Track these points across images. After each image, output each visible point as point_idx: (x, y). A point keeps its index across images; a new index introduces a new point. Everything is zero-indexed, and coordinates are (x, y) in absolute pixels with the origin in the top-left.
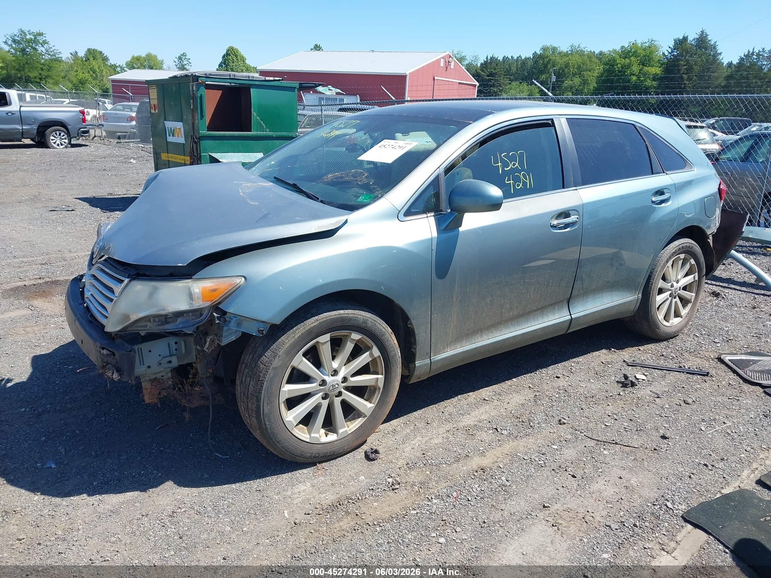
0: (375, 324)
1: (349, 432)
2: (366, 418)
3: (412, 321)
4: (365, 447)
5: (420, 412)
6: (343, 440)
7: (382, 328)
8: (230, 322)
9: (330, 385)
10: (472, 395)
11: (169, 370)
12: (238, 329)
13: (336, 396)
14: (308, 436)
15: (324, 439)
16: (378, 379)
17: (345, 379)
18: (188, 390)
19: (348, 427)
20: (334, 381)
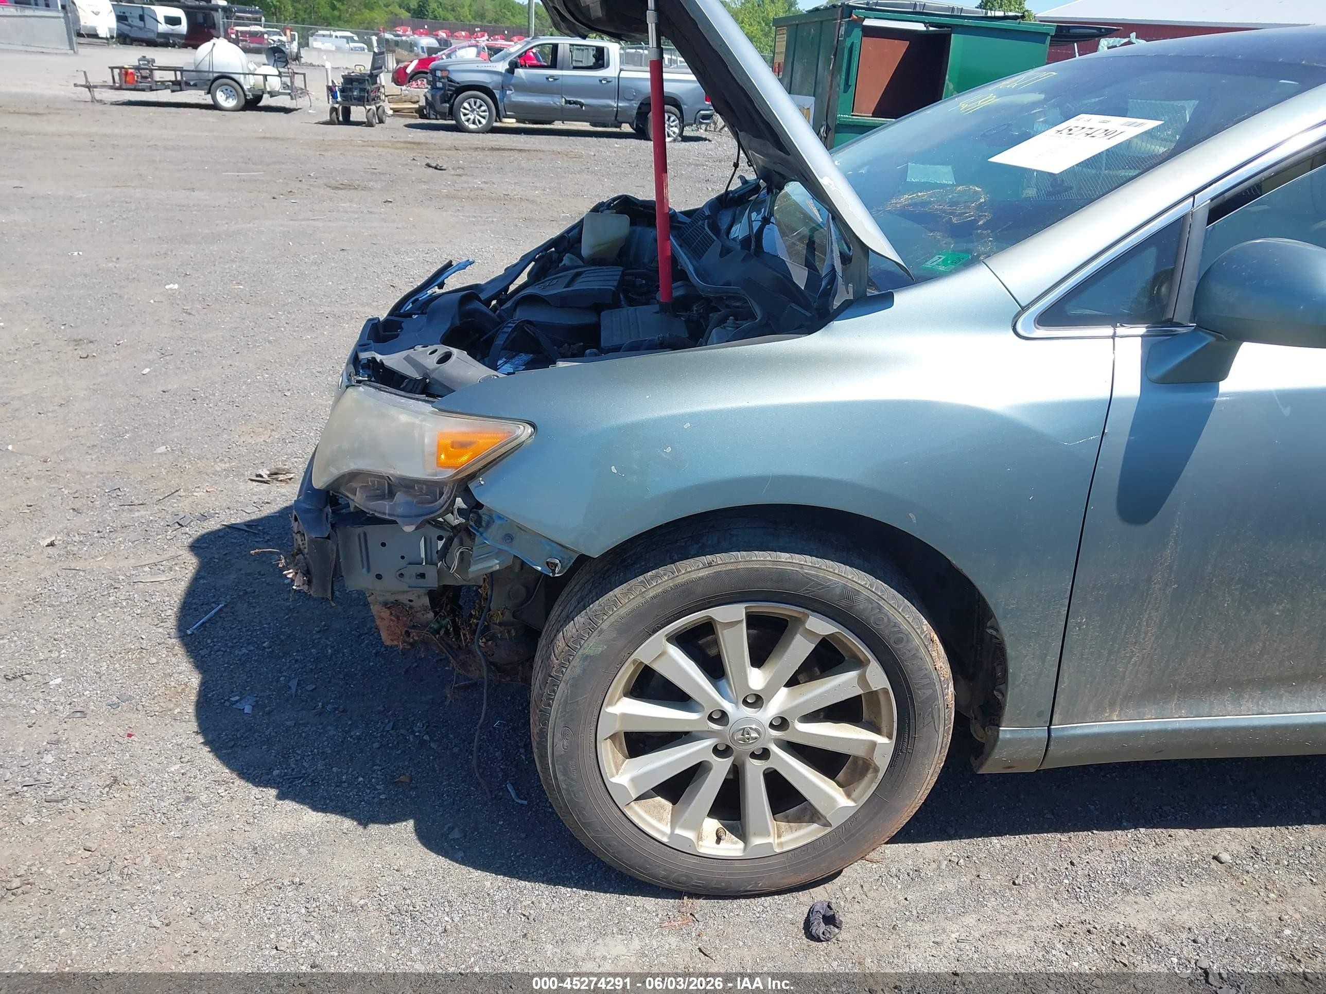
0: (880, 608)
1: (778, 851)
2: (829, 830)
3: (999, 621)
4: (819, 894)
5: (1009, 841)
6: (757, 863)
7: (900, 620)
8: (488, 525)
9: (735, 727)
10: (1183, 837)
11: (422, 591)
12: (506, 548)
13: (753, 755)
14: (667, 830)
15: (708, 847)
16: (874, 745)
17: (782, 723)
18: (465, 640)
19: (779, 836)
20: (748, 719)
